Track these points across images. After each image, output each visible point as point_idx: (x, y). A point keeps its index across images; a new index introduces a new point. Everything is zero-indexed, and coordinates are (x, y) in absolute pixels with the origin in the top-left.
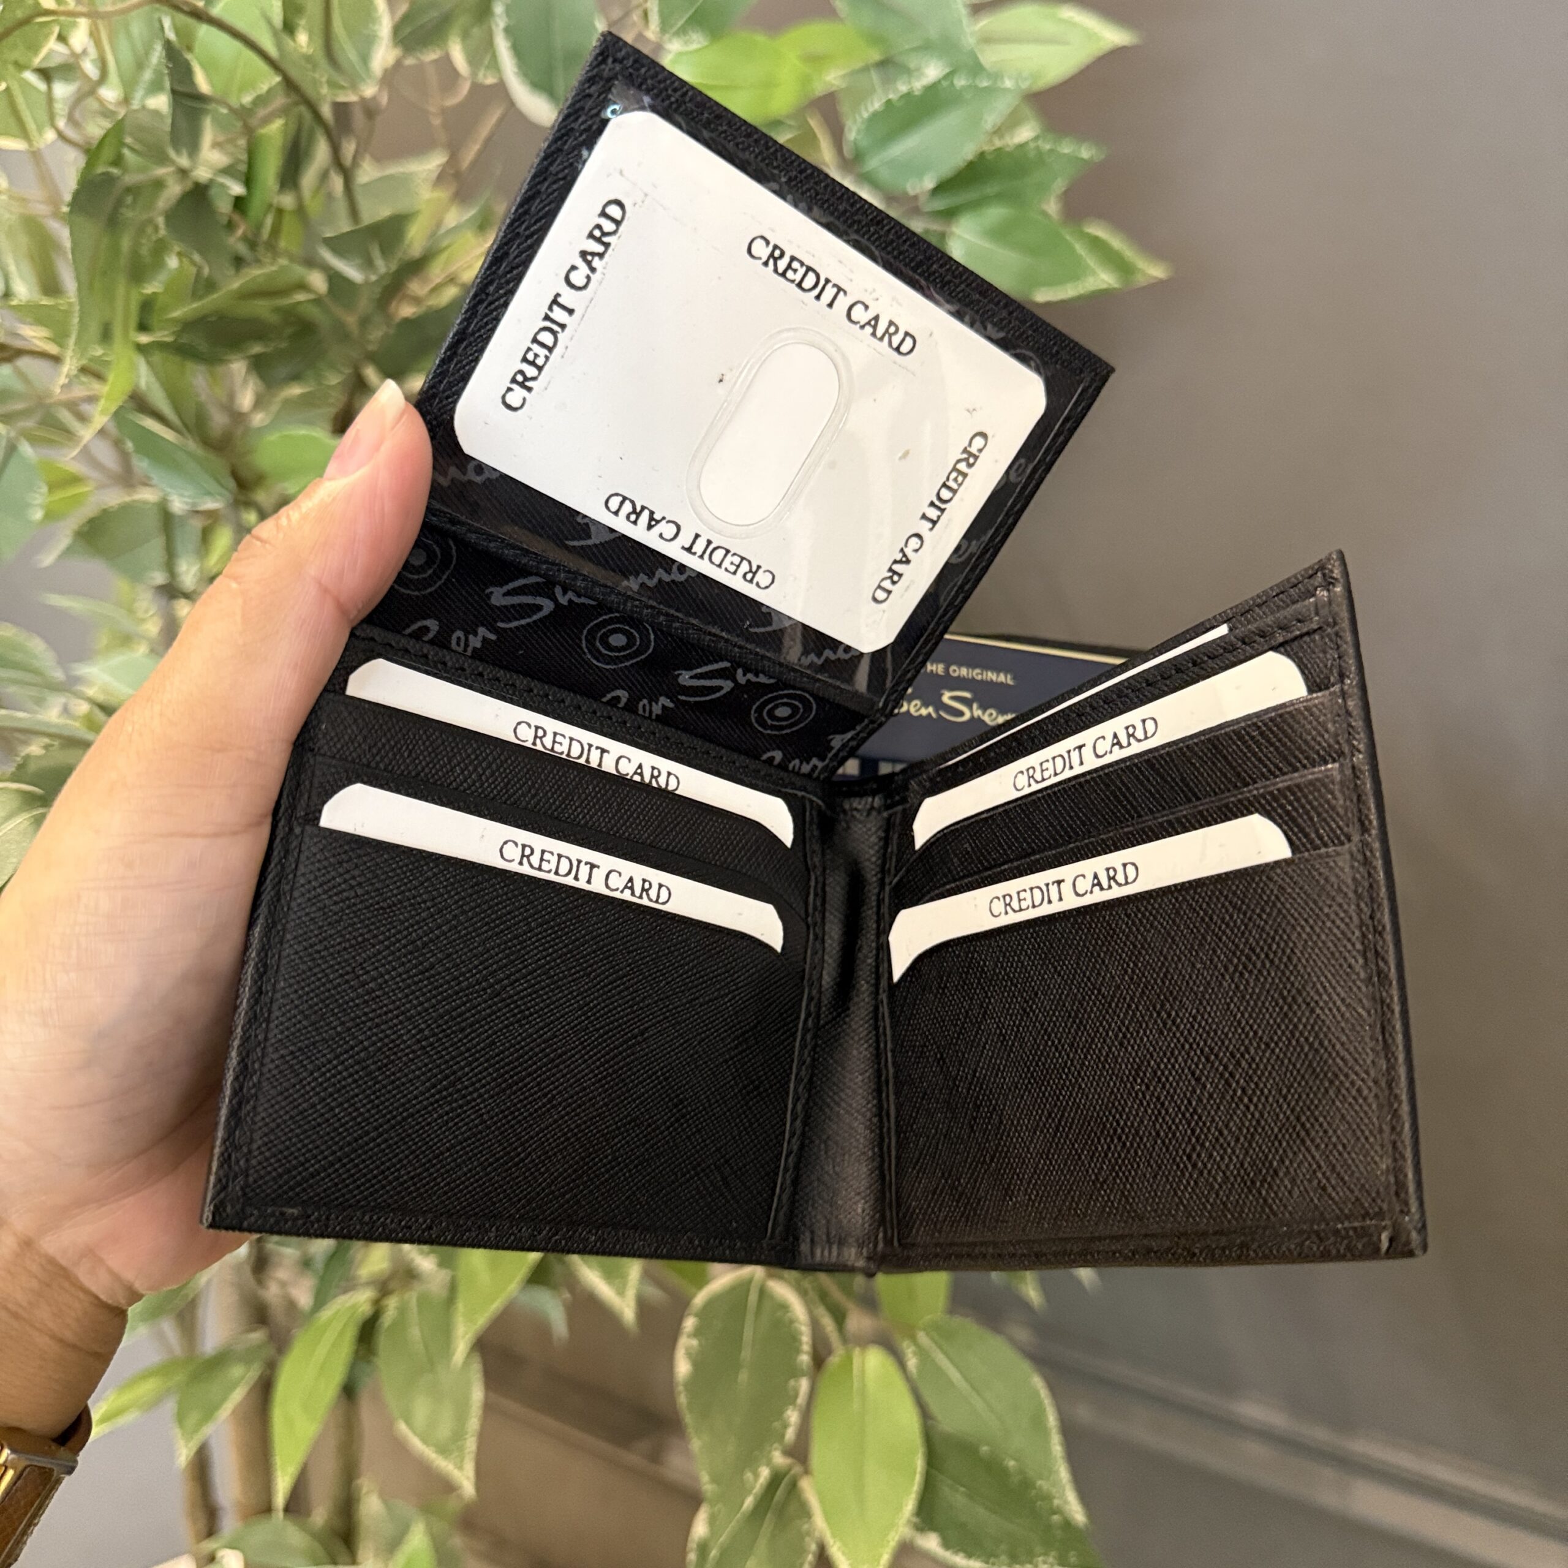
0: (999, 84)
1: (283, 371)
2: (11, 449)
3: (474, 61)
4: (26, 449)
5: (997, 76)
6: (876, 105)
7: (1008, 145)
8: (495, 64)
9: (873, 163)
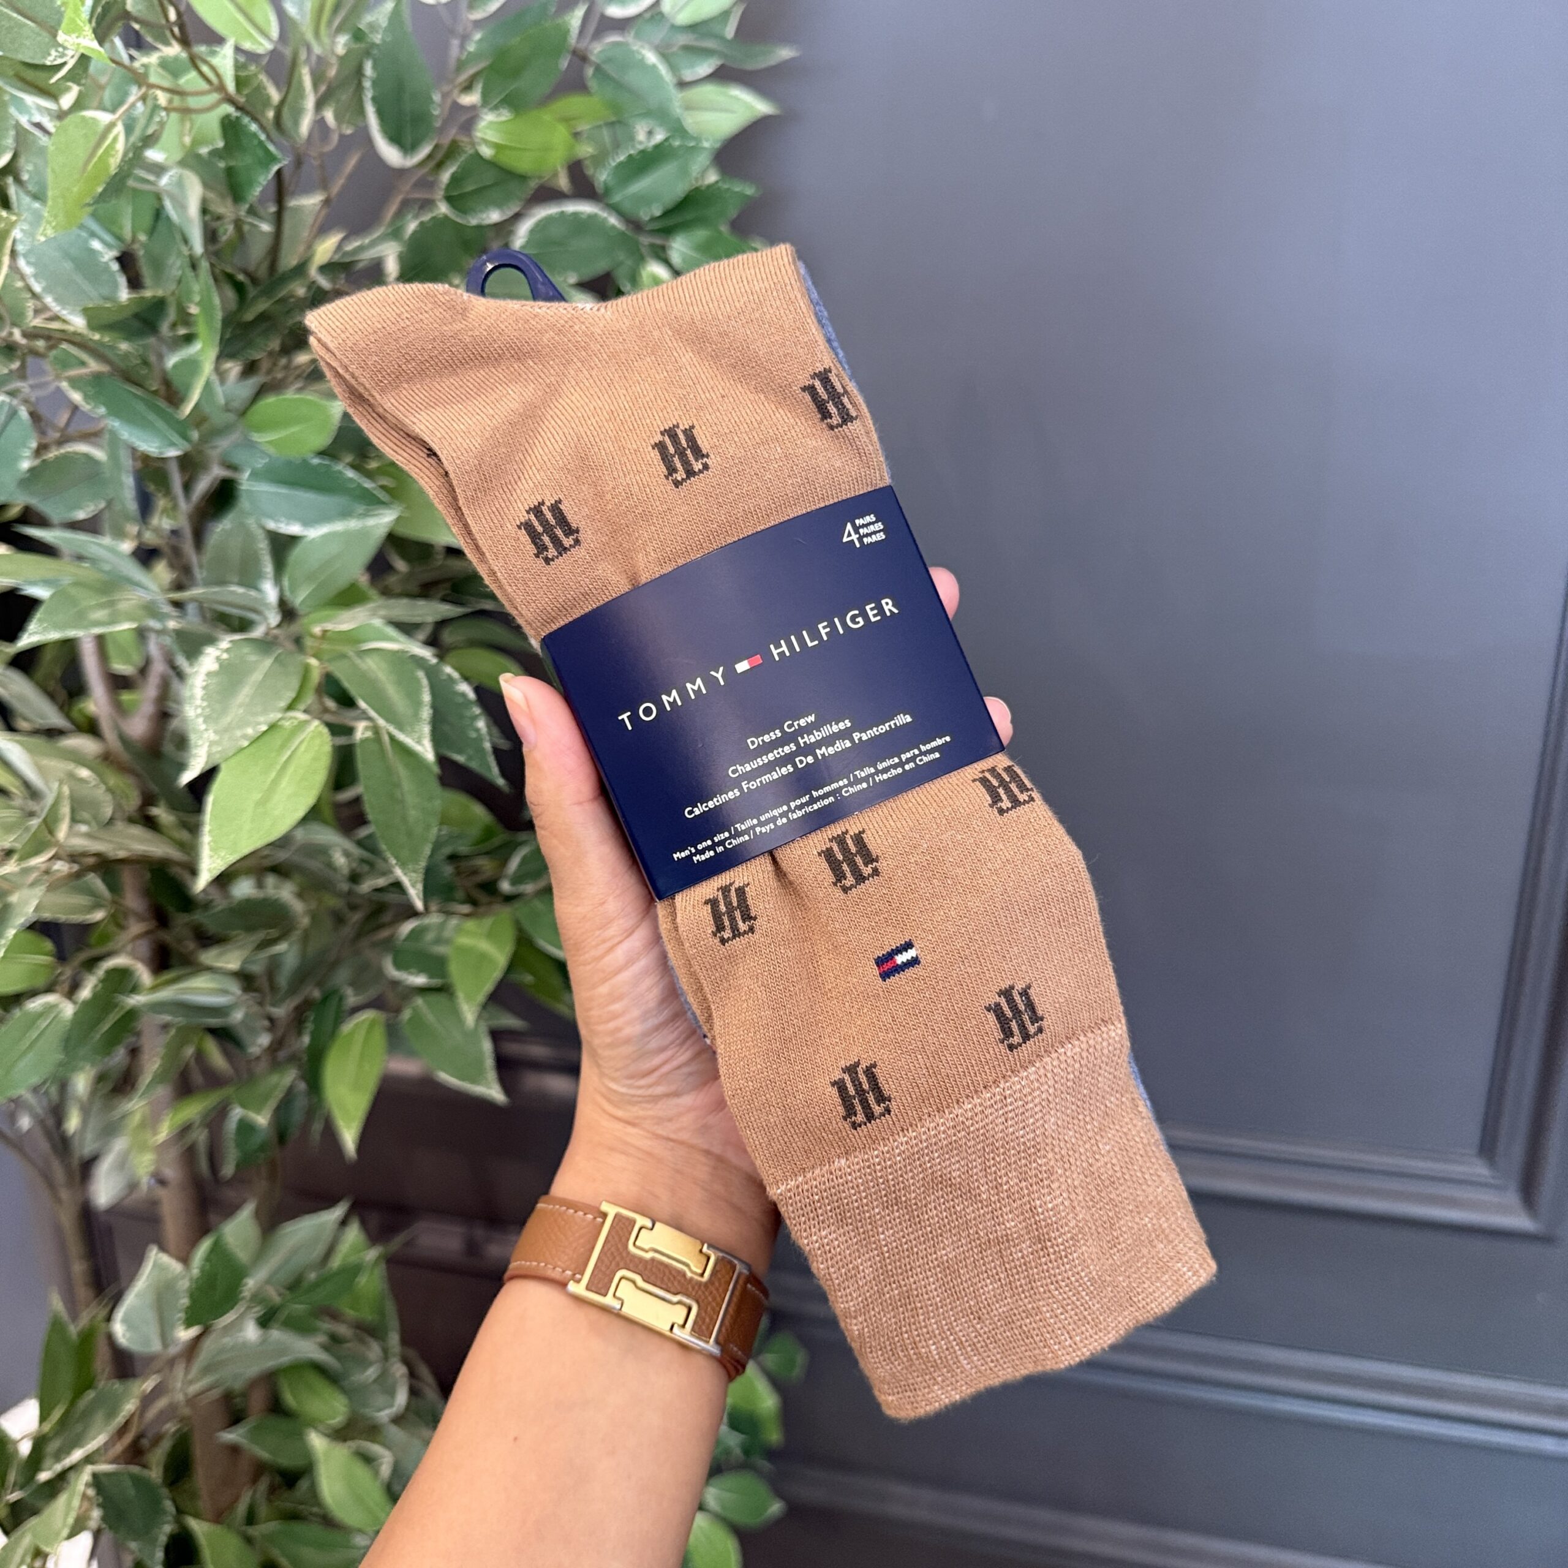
0: (700, 145)
4: (23, 413)
5: (698, 139)
6: (622, 158)
7: (701, 186)
9: (616, 198)
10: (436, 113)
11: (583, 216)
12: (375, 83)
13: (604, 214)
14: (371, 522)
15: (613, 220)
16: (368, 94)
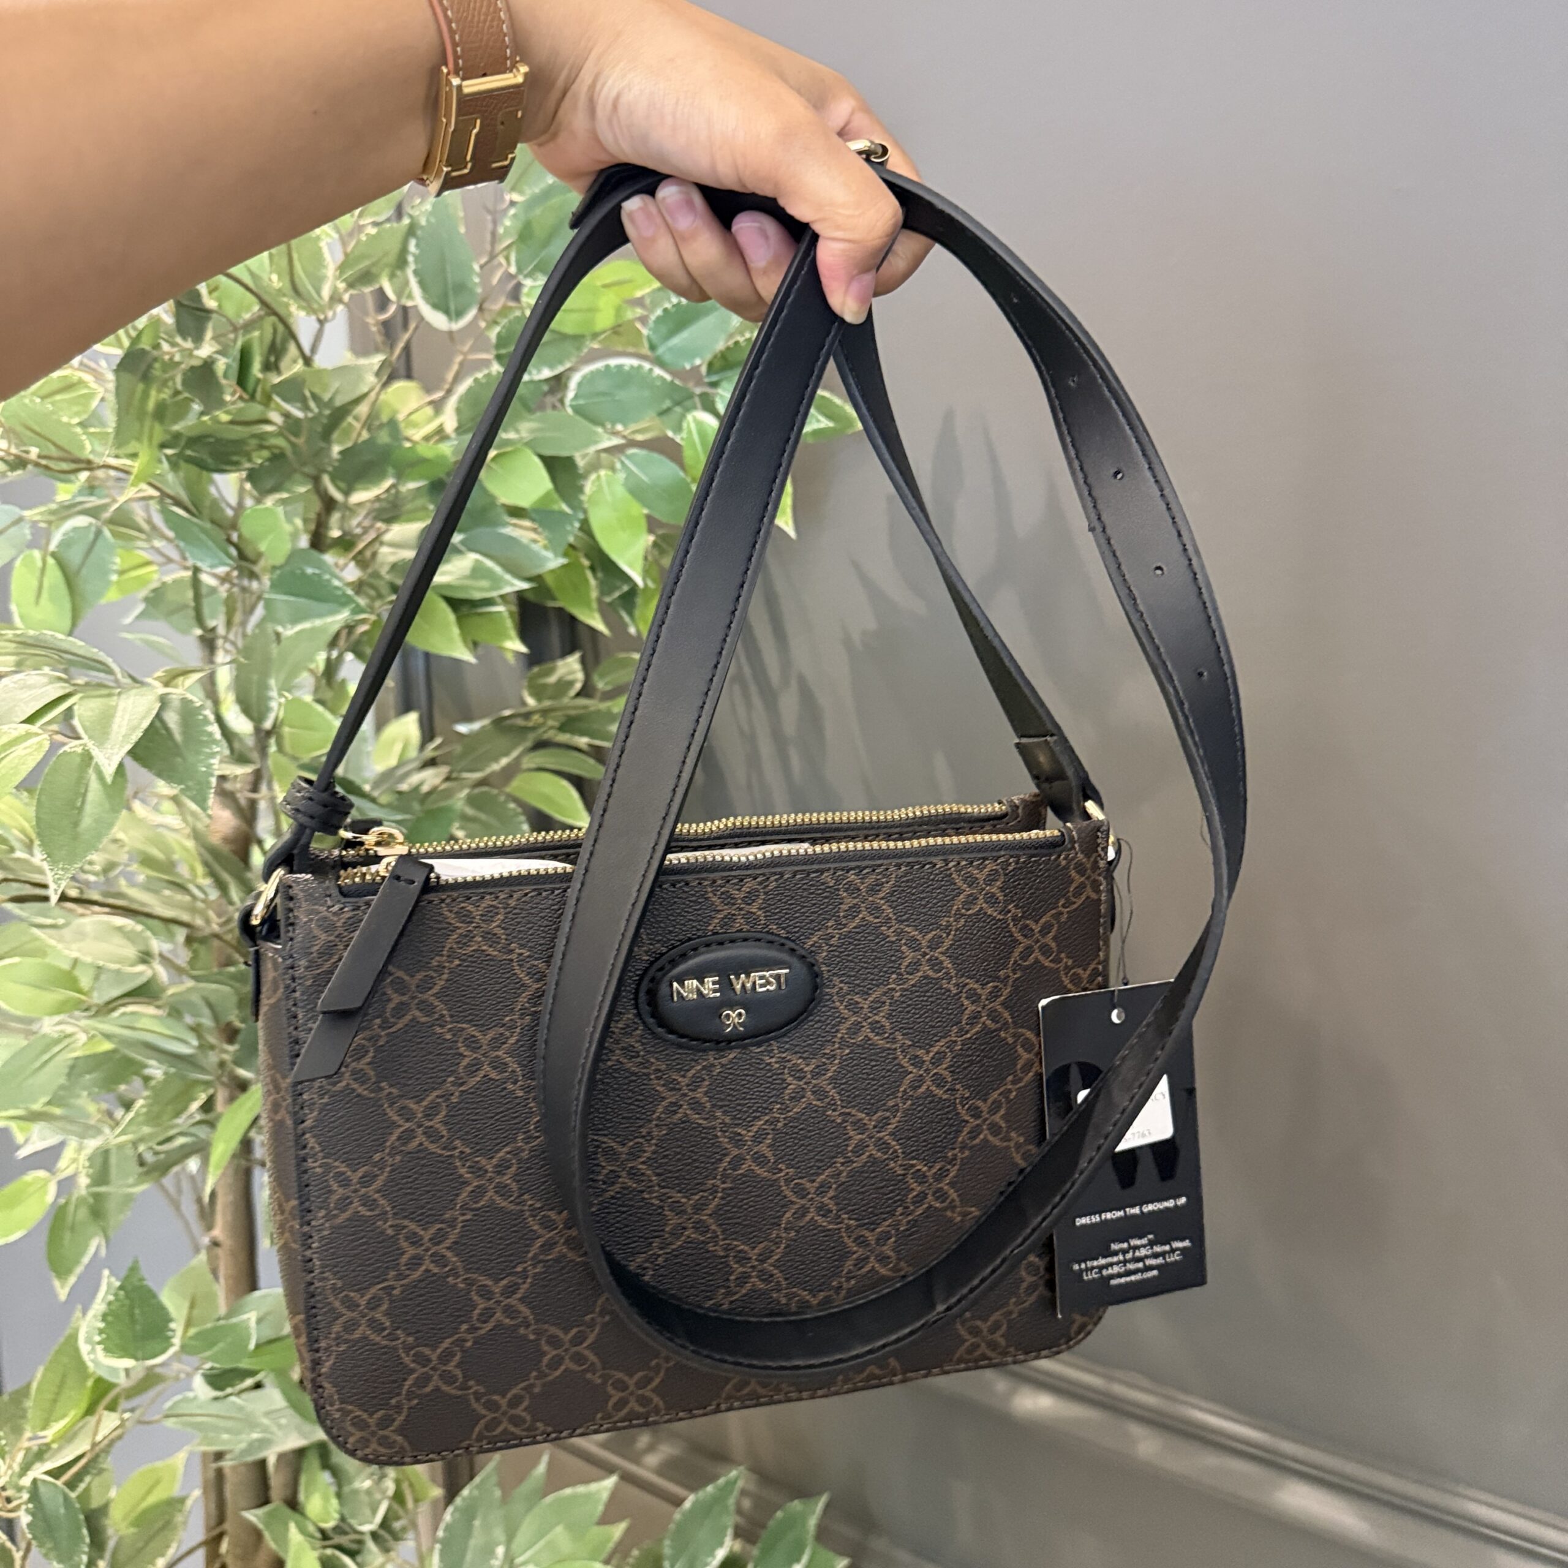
1: (269, 483)
2: (98, 533)
3: (399, 294)
4: (107, 533)
6: (659, 312)
8: (410, 296)
10: (477, 280)
11: (627, 368)
12: (417, 259)
13: (647, 366)
14: (329, 620)
15: (658, 371)
16: (412, 267)
